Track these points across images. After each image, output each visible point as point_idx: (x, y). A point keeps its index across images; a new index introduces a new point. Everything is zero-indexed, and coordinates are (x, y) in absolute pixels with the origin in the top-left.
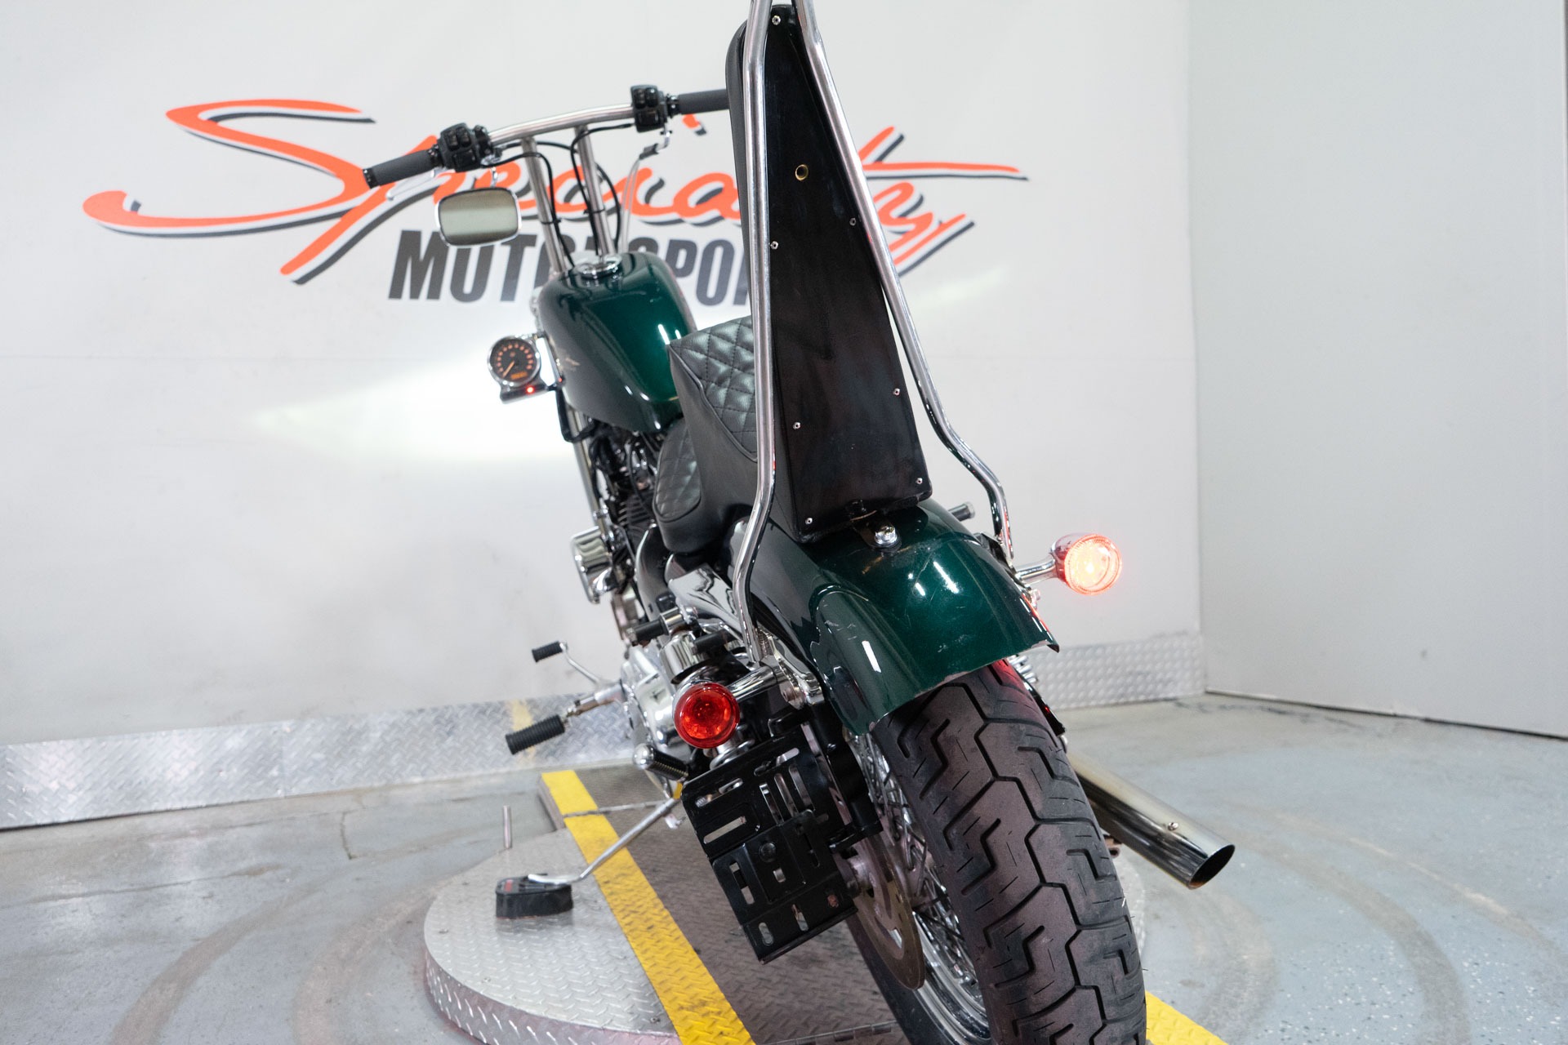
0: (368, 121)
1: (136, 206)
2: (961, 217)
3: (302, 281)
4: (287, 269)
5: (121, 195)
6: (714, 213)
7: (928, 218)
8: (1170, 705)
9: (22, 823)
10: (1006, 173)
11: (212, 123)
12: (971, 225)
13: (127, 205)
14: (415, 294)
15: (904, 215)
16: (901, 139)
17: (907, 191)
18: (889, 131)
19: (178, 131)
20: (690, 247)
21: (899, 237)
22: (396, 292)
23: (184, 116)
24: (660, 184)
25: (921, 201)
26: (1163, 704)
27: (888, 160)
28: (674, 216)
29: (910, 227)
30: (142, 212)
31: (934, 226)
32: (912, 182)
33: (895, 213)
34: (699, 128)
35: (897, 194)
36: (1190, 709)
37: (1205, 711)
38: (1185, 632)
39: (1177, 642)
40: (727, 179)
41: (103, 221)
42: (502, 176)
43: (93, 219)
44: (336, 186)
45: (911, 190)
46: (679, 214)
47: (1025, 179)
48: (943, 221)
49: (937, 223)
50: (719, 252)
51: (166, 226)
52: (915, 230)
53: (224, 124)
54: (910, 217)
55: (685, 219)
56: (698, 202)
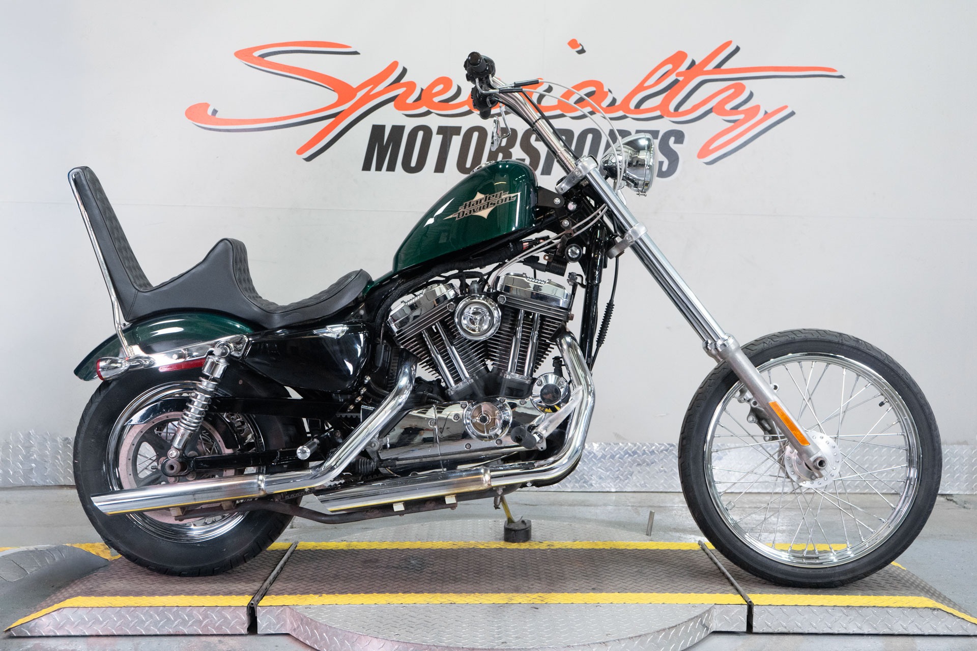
0: (356, 53)
1: (215, 112)
2: (785, 107)
3: (309, 159)
4: (300, 152)
5: (207, 105)
6: (587, 110)
7: (757, 108)
8: (942, 499)
10: (827, 73)
11: (260, 58)
12: (793, 114)
13: (210, 112)
14: (379, 168)
15: (736, 108)
16: (737, 49)
17: (740, 89)
18: (728, 44)
20: (569, 134)
21: (732, 124)
22: (367, 167)
23: (244, 55)
24: (550, 89)
25: (751, 95)
27: (724, 67)
28: (559, 112)
29: (741, 117)
30: (218, 116)
31: (761, 115)
32: (744, 82)
33: (728, 107)
34: (580, 48)
35: (732, 91)
36: (954, 504)
37: (964, 507)
38: (965, 443)
39: (957, 449)
40: (598, 84)
41: (196, 122)
42: (440, 87)
43: (190, 121)
44: (333, 97)
45: (743, 88)
46: (562, 110)
47: (841, 77)
48: (769, 111)
49: (763, 113)
50: (590, 137)
51: (232, 124)
52: (744, 118)
53: (267, 59)
54: (740, 109)
55: (566, 114)
56: (578, 102)
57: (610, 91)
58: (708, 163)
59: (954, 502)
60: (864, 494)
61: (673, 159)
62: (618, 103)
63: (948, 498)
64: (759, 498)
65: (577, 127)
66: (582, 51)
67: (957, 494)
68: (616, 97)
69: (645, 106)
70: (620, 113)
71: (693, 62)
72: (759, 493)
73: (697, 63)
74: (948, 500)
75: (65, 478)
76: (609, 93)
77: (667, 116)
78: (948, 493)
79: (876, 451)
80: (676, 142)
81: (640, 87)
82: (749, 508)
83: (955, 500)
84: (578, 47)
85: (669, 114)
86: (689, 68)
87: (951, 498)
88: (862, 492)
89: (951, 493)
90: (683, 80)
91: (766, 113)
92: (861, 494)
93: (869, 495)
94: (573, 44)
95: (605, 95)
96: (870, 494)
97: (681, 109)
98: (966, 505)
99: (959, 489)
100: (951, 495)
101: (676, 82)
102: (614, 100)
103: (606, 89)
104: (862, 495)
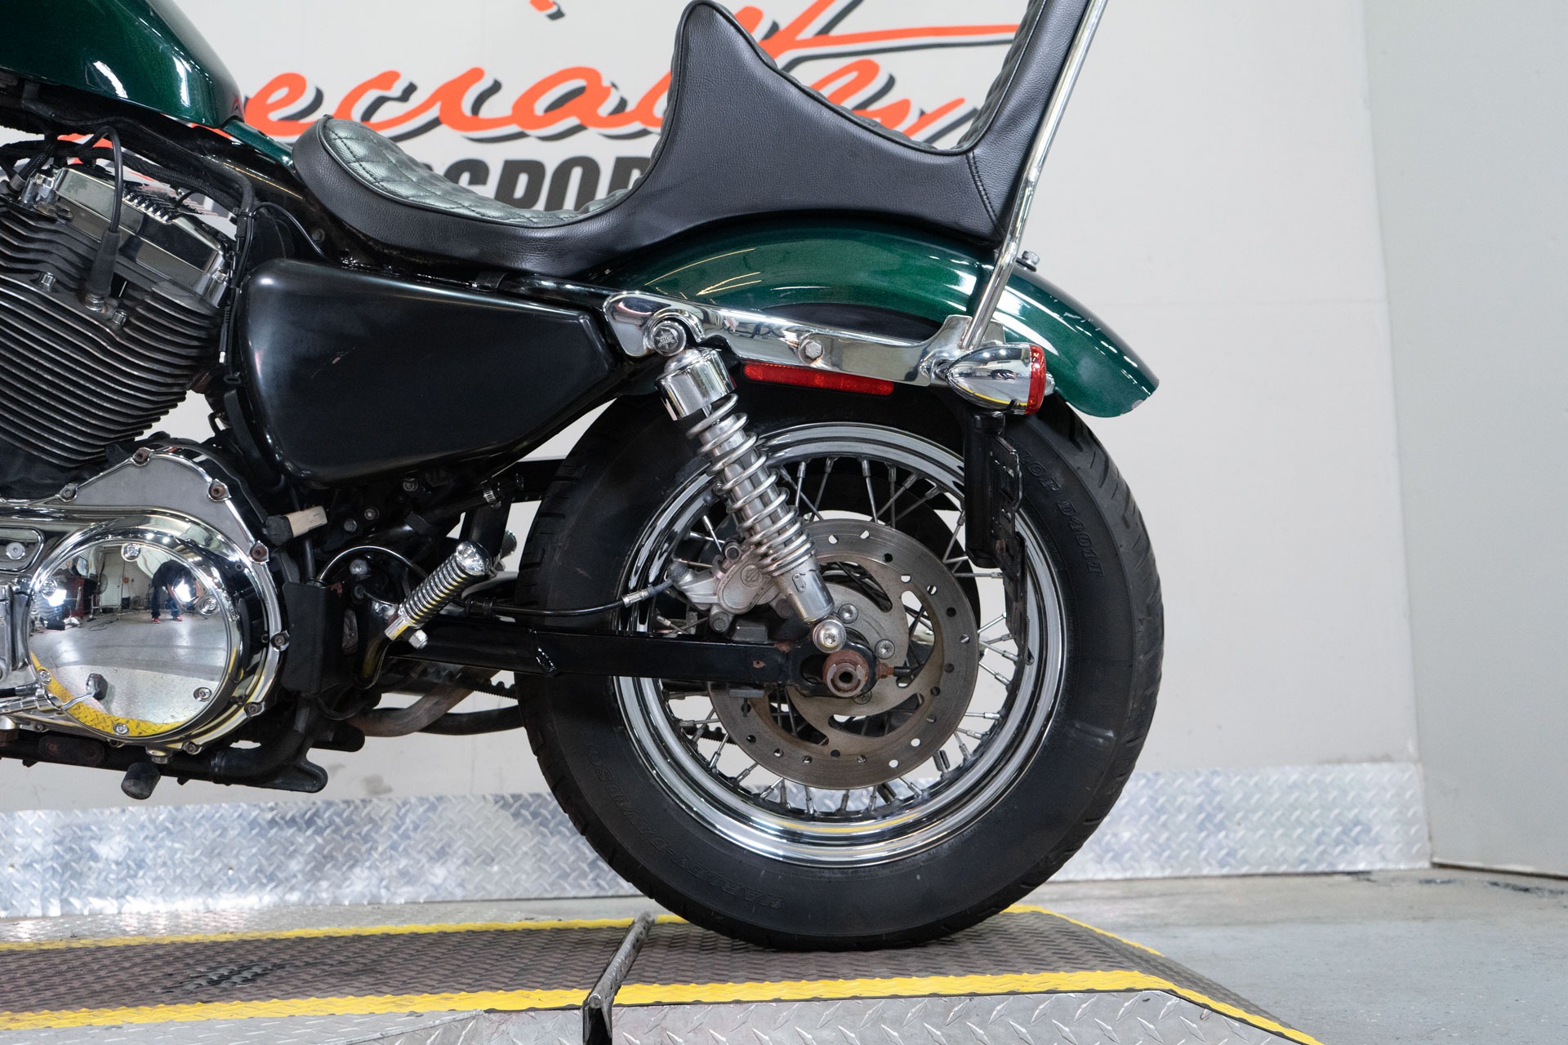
2: (961, 102)
6: (573, 121)
7: (903, 106)
15: (862, 105)
16: (858, 1)
17: (868, 72)
20: (535, 169)
24: (496, 87)
25: (891, 83)
27: (837, 31)
28: (513, 129)
31: (913, 118)
32: (875, 58)
33: (849, 103)
34: (554, 9)
35: (853, 75)
38: (1388, 758)
39: (1370, 771)
40: (592, 75)
42: (282, 92)
45: (874, 69)
46: (520, 124)
48: (929, 110)
49: (918, 113)
50: (577, 174)
55: (528, 132)
56: (552, 108)
57: (614, 85)
62: (630, 107)
63: (1360, 876)
65: (552, 156)
66: (558, 15)
67: (1377, 871)
68: (626, 96)
70: (636, 126)
71: (775, 27)
73: (783, 26)
74: (1360, 879)
78: (1361, 867)
86: (766, 36)
87: (1366, 876)
91: (922, 113)
95: (604, 93)
96: (1196, 877)
99: (1383, 858)
100: (1368, 873)
102: (623, 103)
103: (606, 83)
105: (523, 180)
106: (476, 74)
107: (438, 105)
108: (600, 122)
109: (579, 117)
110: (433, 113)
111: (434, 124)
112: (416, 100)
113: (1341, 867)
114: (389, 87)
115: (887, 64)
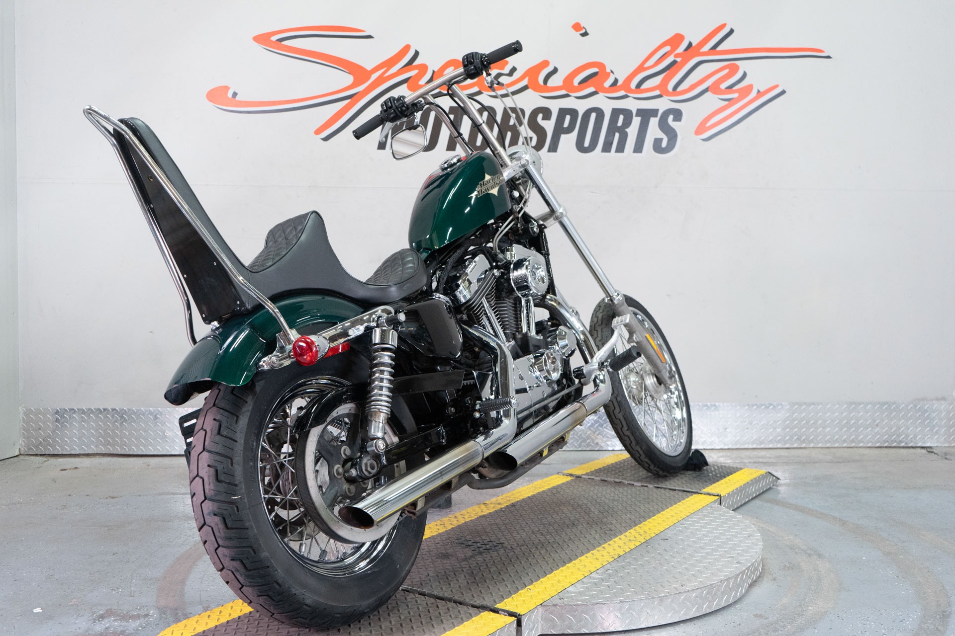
0: (370, 37)
1: (235, 94)
2: (777, 86)
3: (326, 139)
4: (318, 132)
5: (227, 88)
6: (592, 89)
7: (750, 88)
8: (924, 451)
9: (164, 453)
10: (816, 54)
11: (278, 43)
12: (783, 92)
13: (230, 94)
15: (730, 87)
16: (732, 31)
17: (734, 70)
18: (723, 26)
19: (258, 48)
20: (573, 113)
21: (727, 103)
22: (382, 146)
23: (262, 39)
24: (555, 70)
25: (745, 75)
26: (919, 450)
27: (720, 48)
28: (563, 92)
29: (735, 95)
30: (238, 98)
31: (754, 94)
33: (723, 86)
34: (584, 31)
35: (727, 71)
36: (936, 455)
37: (946, 458)
38: (944, 399)
39: (936, 405)
40: (601, 66)
41: (217, 104)
43: (211, 103)
44: (349, 79)
45: (737, 68)
46: (566, 91)
47: (829, 57)
48: (761, 90)
49: (756, 92)
51: (251, 106)
52: (738, 97)
53: (285, 43)
54: (736, 88)
55: (570, 94)
56: (581, 83)
57: (612, 72)
58: (704, 140)
59: (935, 453)
60: (850, 447)
61: (672, 136)
62: (620, 83)
63: (929, 450)
64: (755, 453)
65: (581, 107)
66: (585, 34)
67: (936, 447)
68: (618, 78)
69: (645, 86)
70: (622, 93)
71: (690, 44)
72: (754, 449)
73: (694, 45)
74: (929, 452)
75: (96, 446)
76: (611, 74)
77: (667, 95)
78: (928, 445)
79: (861, 408)
80: (674, 120)
81: (641, 68)
82: (750, 462)
83: (935, 451)
84: (582, 30)
85: (668, 94)
86: (686, 49)
87: (932, 450)
88: (849, 446)
89: (931, 445)
90: (681, 61)
91: (759, 91)
92: (848, 448)
93: (855, 449)
94: (577, 27)
95: (607, 76)
96: (856, 447)
97: (680, 89)
98: (948, 457)
99: (938, 441)
100: (931, 447)
101: (674, 62)
102: (616, 81)
103: (608, 70)
104: (850, 449)
105: (568, 118)
106: (545, 63)
107: (527, 78)
108: (605, 90)
109: (595, 88)
110: (525, 82)
111: (525, 88)
112: (516, 75)
113: (919, 445)
114: (503, 69)
115: (743, 66)
